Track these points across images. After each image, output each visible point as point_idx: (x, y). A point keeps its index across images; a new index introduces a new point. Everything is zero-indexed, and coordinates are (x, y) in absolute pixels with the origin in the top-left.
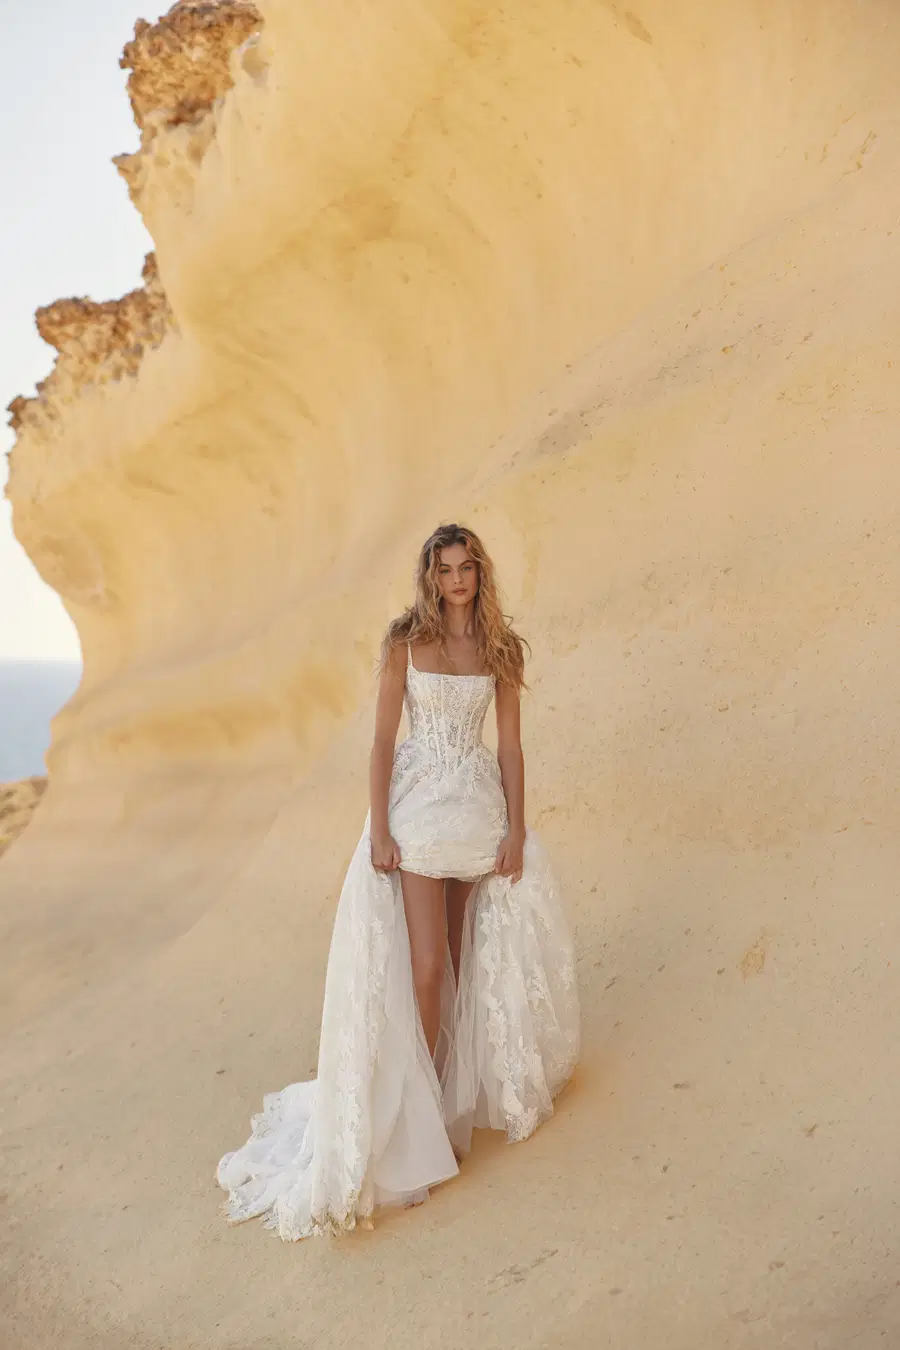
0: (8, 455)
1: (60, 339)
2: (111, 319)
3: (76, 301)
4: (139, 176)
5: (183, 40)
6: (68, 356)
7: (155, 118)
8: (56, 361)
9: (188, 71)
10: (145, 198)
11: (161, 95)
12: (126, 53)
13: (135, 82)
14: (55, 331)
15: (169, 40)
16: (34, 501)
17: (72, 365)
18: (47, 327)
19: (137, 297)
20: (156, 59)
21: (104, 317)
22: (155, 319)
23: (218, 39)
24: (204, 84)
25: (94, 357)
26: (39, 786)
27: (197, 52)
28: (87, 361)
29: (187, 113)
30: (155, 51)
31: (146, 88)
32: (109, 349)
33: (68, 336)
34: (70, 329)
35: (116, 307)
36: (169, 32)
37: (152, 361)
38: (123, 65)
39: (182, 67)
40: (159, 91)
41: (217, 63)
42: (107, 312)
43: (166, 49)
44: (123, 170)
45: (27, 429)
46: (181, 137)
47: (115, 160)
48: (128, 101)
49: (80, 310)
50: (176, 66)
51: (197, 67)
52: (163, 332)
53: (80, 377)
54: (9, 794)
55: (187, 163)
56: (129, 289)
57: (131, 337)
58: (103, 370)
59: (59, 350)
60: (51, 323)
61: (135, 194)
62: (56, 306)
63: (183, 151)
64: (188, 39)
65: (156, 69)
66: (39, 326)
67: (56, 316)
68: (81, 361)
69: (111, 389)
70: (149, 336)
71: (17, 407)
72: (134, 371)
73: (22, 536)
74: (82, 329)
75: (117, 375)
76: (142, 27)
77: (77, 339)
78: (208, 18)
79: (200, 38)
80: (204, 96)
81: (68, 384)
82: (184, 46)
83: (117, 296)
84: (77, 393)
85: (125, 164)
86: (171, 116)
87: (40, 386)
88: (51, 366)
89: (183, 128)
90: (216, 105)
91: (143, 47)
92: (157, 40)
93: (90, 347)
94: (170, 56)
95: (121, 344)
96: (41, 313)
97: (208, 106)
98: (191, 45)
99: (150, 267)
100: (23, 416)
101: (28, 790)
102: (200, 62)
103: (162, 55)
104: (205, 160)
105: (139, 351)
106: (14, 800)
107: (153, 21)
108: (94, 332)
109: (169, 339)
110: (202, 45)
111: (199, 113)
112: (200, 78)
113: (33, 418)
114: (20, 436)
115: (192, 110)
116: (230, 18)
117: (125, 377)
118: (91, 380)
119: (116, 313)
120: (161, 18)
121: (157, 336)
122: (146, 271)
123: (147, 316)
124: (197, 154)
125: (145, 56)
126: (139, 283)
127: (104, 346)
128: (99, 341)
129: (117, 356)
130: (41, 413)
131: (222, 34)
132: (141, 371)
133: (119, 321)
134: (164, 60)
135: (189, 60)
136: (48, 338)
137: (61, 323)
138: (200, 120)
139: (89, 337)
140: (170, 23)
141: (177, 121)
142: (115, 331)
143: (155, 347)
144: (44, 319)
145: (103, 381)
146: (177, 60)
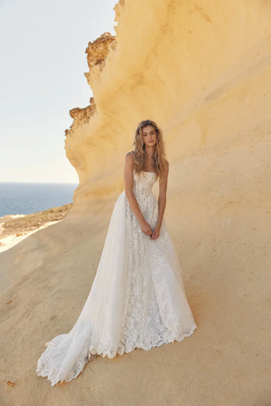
0: (65, 141)
1: (74, 116)
2: (84, 112)
3: (77, 108)
4: (89, 77)
5: (98, 45)
6: (76, 120)
7: (92, 63)
8: (73, 121)
9: (99, 53)
10: (90, 82)
11: (94, 59)
12: (87, 50)
13: (88, 57)
14: (73, 115)
15: (95, 46)
16: (70, 149)
17: (76, 121)
18: (72, 114)
19: (89, 107)
20: (93, 50)
21: (82, 111)
22: (92, 111)
23: (105, 45)
24: (102, 56)
25: (81, 120)
26: (72, 204)
27: (101, 48)
28: (79, 120)
29: (99, 62)
30: (92, 48)
31: (91, 58)
32: (84, 118)
33: (76, 116)
34: (76, 114)
35: (85, 110)
36: (95, 44)
37: (92, 119)
38: (86, 52)
39: (98, 52)
40: (93, 58)
41: (105, 50)
42: (83, 111)
43: (95, 47)
44: (86, 76)
45: (68, 135)
46: (98, 67)
47: (84, 74)
48: (87, 61)
49: (78, 110)
50: (97, 51)
51: (101, 52)
52: (94, 113)
53: (78, 124)
54: (67, 206)
55: (99, 72)
56: (87, 106)
57: (88, 115)
58: (83, 122)
59: (74, 119)
60: (72, 113)
61: (88, 81)
62: (74, 109)
63: (98, 70)
64: (99, 45)
65: (93, 52)
66: (70, 114)
67: (73, 112)
68: (78, 121)
69: (84, 126)
70: (91, 114)
71: (66, 131)
72: (88, 122)
73: (68, 157)
74: (78, 114)
75: (85, 123)
76: (90, 44)
77: (77, 116)
78: (103, 40)
79: (102, 45)
80: (102, 58)
81: (76, 126)
82: (98, 46)
83: (85, 107)
84: (77, 127)
85: (87, 75)
86: (96, 62)
87: (71, 127)
88: (72, 122)
89: (98, 65)
90: (105, 60)
91: (90, 47)
92: (93, 46)
93: (80, 118)
94: (96, 49)
95: (86, 117)
96: (71, 111)
97: (103, 60)
98: (100, 46)
99: (92, 100)
100: (67, 133)
101: (70, 205)
102: (102, 50)
103: (94, 49)
104: (103, 71)
105: (89, 118)
106: (68, 207)
107: (92, 42)
108: (81, 114)
109: (95, 113)
110: (102, 46)
111: (101, 62)
112: (102, 54)
113: (69, 133)
114: (67, 136)
115: (100, 62)
116: (108, 40)
117: (87, 123)
118: (80, 124)
119: (85, 111)
120: (94, 41)
121: (93, 114)
122: (91, 101)
123: (91, 110)
124: (101, 70)
125: (91, 49)
126: (89, 104)
127: (82, 117)
128: (81, 117)
129: (85, 119)
130: (71, 132)
131: (106, 43)
132: (89, 122)
133: (85, 112)
134: (94, 50)
135: (99, 50)
136: (72, 117)
137: (74, 113)
138: (102, 63)
139: (79, 116)
140: (96, 42)
141: (97, 64)
142: (84, 114)
143: (92, 116)
144: (71, 112)
145: (82, 124)
146: (97, 50)
